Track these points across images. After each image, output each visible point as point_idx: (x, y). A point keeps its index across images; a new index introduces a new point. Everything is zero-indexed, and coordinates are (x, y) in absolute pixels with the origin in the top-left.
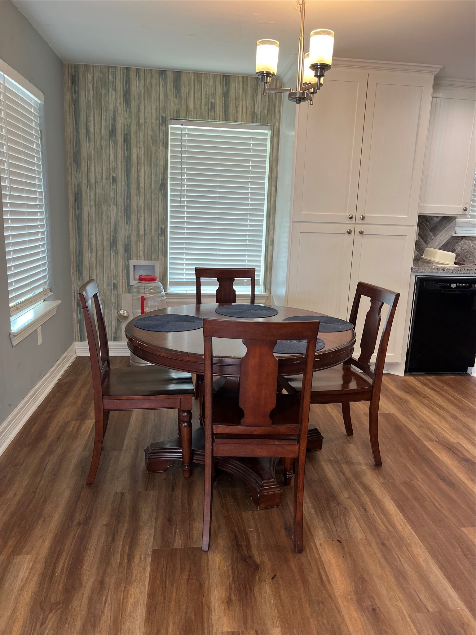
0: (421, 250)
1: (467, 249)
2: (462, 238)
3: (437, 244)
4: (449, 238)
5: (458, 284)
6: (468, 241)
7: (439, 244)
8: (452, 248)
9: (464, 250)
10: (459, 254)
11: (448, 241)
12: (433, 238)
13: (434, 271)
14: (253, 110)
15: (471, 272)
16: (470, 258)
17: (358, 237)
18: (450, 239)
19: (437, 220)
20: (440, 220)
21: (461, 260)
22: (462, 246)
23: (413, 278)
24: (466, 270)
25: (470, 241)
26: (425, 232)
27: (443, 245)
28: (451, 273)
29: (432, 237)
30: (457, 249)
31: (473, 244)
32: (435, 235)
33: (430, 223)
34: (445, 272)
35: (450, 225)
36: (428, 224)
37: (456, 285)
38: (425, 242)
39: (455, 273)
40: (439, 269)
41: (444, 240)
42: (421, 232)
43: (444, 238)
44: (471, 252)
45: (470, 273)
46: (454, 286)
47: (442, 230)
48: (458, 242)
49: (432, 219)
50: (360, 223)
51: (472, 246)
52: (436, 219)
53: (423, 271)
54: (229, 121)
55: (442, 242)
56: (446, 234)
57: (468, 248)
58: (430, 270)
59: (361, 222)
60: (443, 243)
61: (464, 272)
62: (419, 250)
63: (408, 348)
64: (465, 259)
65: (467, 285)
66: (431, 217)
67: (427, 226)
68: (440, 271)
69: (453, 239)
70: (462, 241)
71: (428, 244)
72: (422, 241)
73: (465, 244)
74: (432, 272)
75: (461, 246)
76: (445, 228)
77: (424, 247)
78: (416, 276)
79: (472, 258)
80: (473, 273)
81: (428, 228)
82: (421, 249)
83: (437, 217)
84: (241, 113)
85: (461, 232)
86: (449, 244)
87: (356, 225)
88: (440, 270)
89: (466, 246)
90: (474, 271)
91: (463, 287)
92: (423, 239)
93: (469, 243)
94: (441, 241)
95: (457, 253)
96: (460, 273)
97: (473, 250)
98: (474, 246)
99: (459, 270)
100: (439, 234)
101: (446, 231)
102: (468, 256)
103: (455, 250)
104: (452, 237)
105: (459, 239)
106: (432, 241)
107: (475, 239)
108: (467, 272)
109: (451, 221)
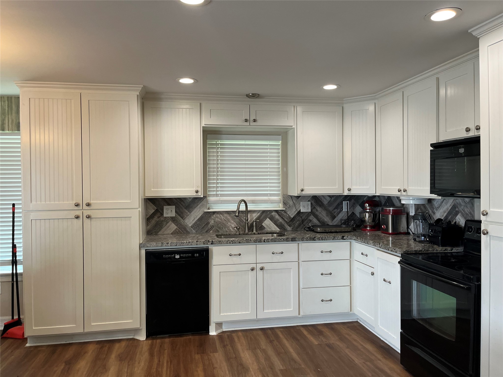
1: (219, 222)
2: (214, 213)
3: (193, 219)
4: (202, 213)
5: (182, 255)
6: (219, 215)
7: (194, 219)
8: (206, 221)
9: (217, 222)
10: (213, 226)
11: (202, 216)
12: (188, 214)
13: (159, 245)
14: (17, 121)
15: (193, 244)
18: (203, 214)
20: (192, 200)
22: (215, 219)
23: (144, 252)
24: (188, 243)
26: (181, 209)
27: (198, 220)
28: (174, 246)
31: (224, 217)
32: (190, 212)
33: (184, 202)
34: (169, 245)
35: (201, 203)
36: (182, 203)
37: (180, 256)
38: (182, 218)
39: (179, 245)
42: (177, 210)
43: (198, 214)
44: (223, 224)
45: (192, 245)
47: (195, 207)
48: (210, 216)
49: (185, 199)
51: (223, 219)
52: (189, 199)
53: (149, 245)
56: (200, 210)
57: (220, 220)
58: (155, 244)
59: (87, 208)
60: (198, 218)
61: (186, 244)
62: (178, 225)
64: (218, 230)
65: (190, 255)
68: (164, 245)
69: (206, 214)
70: (214, 216)
71: (185, 219)
72: (179, 217)
74: (157, 246)
75: (213, 220)
76: (198, 205)
77: (181, 222)
78: (146, 250)
79: (225, 228)
80: (194, 245)
81: (183, 206)
82: (179, 224)
86: (203, 218)
88: (164, 244)
91: (185, 257)
92: (179, 215)
93: (220, 216)
94: (196, 216)
95: (212, 225)
96: (183, 245)
97: (224, 222)
98: (225, 219)
99: (182, 243)
100: (193, 210)
101: (199, 208)
102: (221, 227)
103: (210, 223)
104: (204, 213)
105: (211, 214)
106: (188, 217)
107: (225, 213)
108: (190, 244)
109: (202, 200)
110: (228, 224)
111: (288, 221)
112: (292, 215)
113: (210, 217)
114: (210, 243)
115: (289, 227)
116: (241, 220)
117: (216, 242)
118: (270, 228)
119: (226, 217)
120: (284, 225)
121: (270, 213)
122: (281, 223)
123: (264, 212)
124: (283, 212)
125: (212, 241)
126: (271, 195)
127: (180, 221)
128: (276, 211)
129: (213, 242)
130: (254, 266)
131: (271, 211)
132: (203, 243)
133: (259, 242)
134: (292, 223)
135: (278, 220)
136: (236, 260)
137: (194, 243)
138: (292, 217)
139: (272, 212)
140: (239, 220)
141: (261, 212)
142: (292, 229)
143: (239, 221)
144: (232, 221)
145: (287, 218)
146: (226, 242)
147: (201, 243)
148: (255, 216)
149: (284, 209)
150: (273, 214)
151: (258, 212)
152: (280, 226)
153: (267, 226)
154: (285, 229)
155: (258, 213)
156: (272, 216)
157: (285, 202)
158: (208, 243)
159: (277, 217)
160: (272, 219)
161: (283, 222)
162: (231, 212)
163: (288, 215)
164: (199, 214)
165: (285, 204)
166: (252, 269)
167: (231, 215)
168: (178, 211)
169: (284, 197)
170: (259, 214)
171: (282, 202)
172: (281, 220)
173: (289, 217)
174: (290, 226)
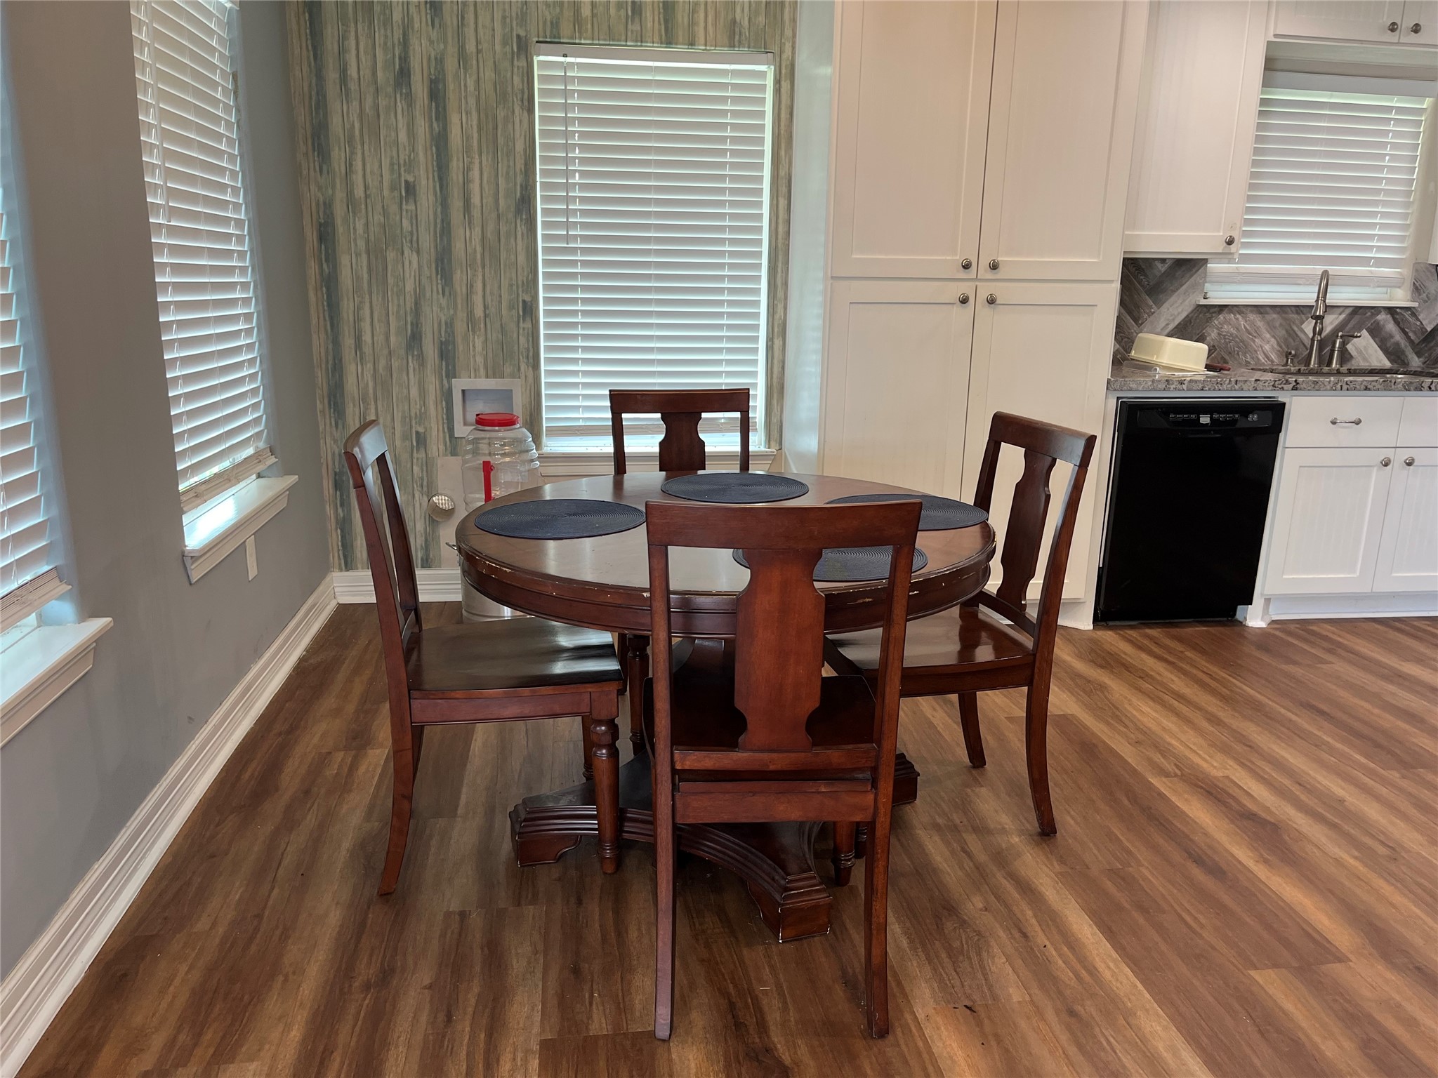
0: (1126, 339)
1: (1232, 335)
2: (1222, 308)
3: (1163, 325)
4: (1190, 310)
5: (1216, 416)
6: (1235, 315)
7: (1167, 324)
8: (1198, 332)
9: (1224, 336)
10: (1216, 345)
11: (1187, 316)
12: (1153, 310)
13: (1159, 386)
14: (730, 17)
15: (1245, 387)
16: (1238, 352)
17: (984, 312)
18: (1192, 312)
19: (1162, 268)
20: (1170, 267)
21: (1220, 360)
22: (1222, 328)
23: (1112, 403)
24: (1233, 383)
25: (1238, 316)
26: (1136, 296)
27: (1176, 327)
28: (1198, 390)
29: (1151, 307)
30: (1210, 335)
31: (1246, 321)
32: (1159, 304)
33: (1146, 276)
34: (1185, 387)
35: (1192, 280)
36: (1142, 277)
37: (1211, 418)
38: (1136, 320)
39: (1209, 389)
40: (1171, 382)
41: (1179, 314)
42: (1125, 297)
43: (1180, 310)
44: (1242, 341)
45: (1242, 390)
46: (1205, 419)
47: (1174, 291)
48: (1210, 318)
49: (1150, 266)
50: (990, 278)
51: (1245, 326)
52: (1159, 265)
53: (1134, 386)
54: (676, 44)
55: (1173, 320)
56: (1184, 301)
57: (1234, 332)
58: (1150, 383)
59: (990, 275)
60: (1176, 323)
61: (1228, 386)
62: (1122, 339)
63: (1101, 566)
64: (1227, 357)
65: (1237, 416)
66: (1149, 262)
67: (1139, 283)
68: (1174, 386)
69: (1200, 313)
70: (1221, 317)
71: (1142, 323)
72: (1128, 317)
73: (1227, 322)
74: (1154, 390)
75: (1218, 328)
76: (1181, 286)
77: (1132, 333)
78: (1118, 398)
79: (1245, 355)
80: (1249, 390)
81: (1142, 286)
82: (1125, 337)
83: (1163, 261)
84: (702, 25)
85: (1218, 295)
86: (1191, 323)
87: (977, 283)
88: (1173, 384)
89: (1230, 327)
90: (1253, 383)
91: (1226, 422)
92: (1130, 313)
93: (1237, 319)
94: (1173, 316)
95: (1212, 343)
96: (1220, 390)
97: (1246, 337)
98: (1248, 328)
99: (1217, 383)
100: (1167, 299)
101: (1185, 294)
102: (1234, 351)
103: (1206, 337)
104: (1196, 308)
105: (1213, 313)
106: (1152, 318)
107: (1251, 312)
108: (1237, 387)
109: (1194, 271)
110: (1254, 341)
111: (1417, 341)
112: (1430, 323)
113: (1209, 320)
114: (1291, 386)
115: (1417, 359)
116: (1292, 332)
117: (1304, 386)
118: (1365, 359)
119: (1252, 323)
120: (1403, 352)
121: (1372, 314)
122: (1397, 344)
123: (1357, 310)
124: (1407, 315)
125: (1296, 381)
126: (1380, 262)
127: (1129, 328)
128: (1391, 310)
129: (1298, 384)
130: (1389, 453)
131: (1375, 310)
132: (1273, 386)
133: (1416, 389)
134: (1426, 346)
135: (1391, 336)
136: (1346, 435)
137: (1250, 384)
138: (1429, 329)
139: (1379, 313)
140: (1287, 331)
141: (1348, 311)
142: (1424, 363)
143: (1286, 336)
144: (1268, 336)
145: (1415, 333)
146: (1332, 384)
147: (1266, 384)
148: (1331, 323)
149: (1415, 304)
150: (1382, 317)
151: (1341, 309)
152: (1394, 354)
153: (1360, 352)
154: (1406, 361)
155: (1340, 314)
156: (1377, 323)
157: (1417, 284)
158: (1285, 387)
159: (1391, 327)
160: (1375, 332)
161: (1403, 343)
162: (1268, 309)
163: (1418, 323)
164: (1182, 311)
165: (1417, 289)
166: (1386, 464)
167: (1266, 316)
168: (1127, 299)
169: (1417, 271)
170: (1343, 316)
171: (1408, 285)
172: (1398, 337)
173: (1423, 328)
174: (1419, 354)
